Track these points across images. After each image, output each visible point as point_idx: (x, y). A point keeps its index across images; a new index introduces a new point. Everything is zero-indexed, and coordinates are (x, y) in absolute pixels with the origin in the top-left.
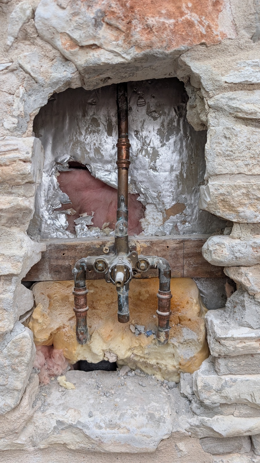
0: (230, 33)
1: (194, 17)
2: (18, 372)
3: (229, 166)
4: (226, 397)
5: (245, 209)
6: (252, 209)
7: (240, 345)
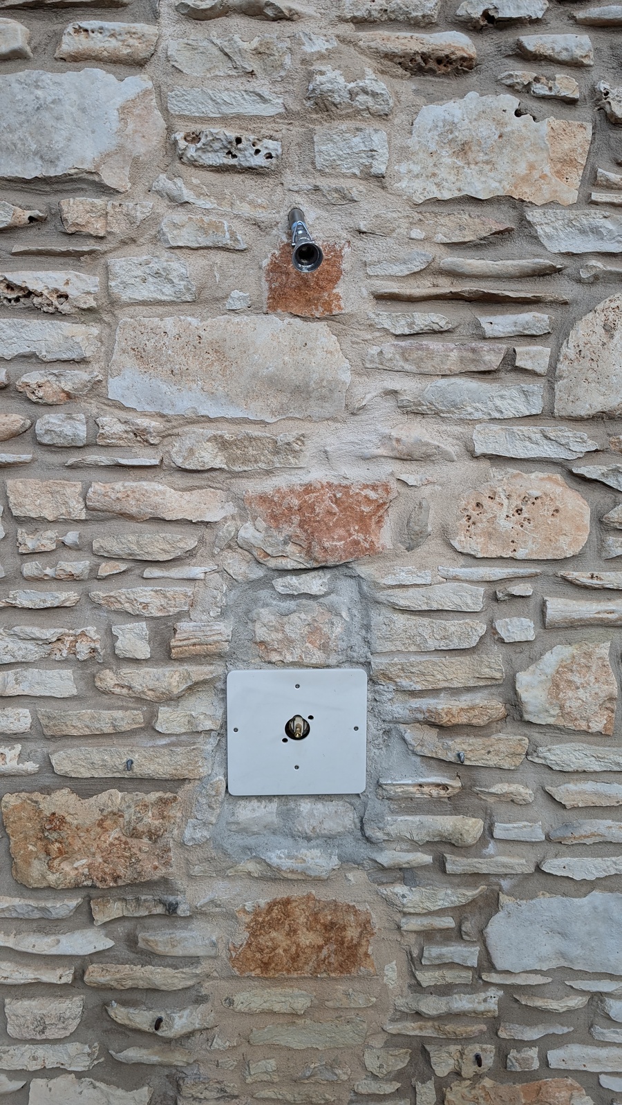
0: (389, 545)
1: (360, 537)
2: (213, 809)
3: (389, 647)
4: (388, 834)
5: (402, 680)
6: (407, 680)
7: (399, 790)
